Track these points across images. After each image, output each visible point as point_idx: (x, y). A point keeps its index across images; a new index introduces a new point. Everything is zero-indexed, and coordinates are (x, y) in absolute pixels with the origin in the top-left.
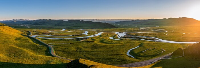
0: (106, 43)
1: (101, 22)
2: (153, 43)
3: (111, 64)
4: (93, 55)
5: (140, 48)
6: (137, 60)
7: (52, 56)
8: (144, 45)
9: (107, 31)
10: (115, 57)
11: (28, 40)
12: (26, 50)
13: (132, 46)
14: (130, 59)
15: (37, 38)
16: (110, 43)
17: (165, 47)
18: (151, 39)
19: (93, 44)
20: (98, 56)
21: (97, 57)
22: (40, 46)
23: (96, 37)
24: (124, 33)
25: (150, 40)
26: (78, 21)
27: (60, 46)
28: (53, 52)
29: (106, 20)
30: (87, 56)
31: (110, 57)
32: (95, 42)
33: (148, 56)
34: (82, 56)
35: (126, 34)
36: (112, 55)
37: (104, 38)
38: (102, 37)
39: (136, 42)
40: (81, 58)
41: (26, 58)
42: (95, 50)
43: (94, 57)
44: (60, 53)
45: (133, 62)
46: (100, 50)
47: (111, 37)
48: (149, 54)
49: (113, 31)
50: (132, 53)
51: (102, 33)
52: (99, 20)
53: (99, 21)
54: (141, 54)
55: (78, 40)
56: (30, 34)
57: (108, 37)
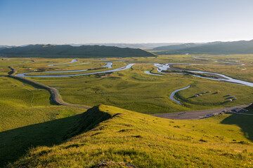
0: (139, 80)
1: (131, 47)
2: (215, 82)
3: (145, 113)
4: (120, 99)
5: (192, 89)
6: (185, 108)
7: (58, 104)
8: (198, 85)
9: (141, 62)
10: (151, 101)
11: (9, 83)
12: (8, 102)
13: (178, 85)
14: (175, 105)
15: (28, 78)
16: (146, 80)
17: (238, 93)
18: (212, 77)
19: (119, 82)
20: (127, 100)
21: (125, 102)
22: (35, 91)
23: (125, 71)
25: (209, 77)
26: (96, 47)
27: (69, 87)
28: (59, 98)
30: (112, 99)
31: (146, 101)
32: (123, 78)
33: (203, 104)
34: (104, 100)
35: (171, 66)
36: (148, 98)
37: (137, 72)
38: (133, 71)
39: (186, 79)
40: (103, 103)
41: (10, 115)
42: (123, 90)
43: (122, 102)
44: (70, 98)
45: (178, 110)
46: (131, 90)
47: (147, 70)
48: (206, 101)
49: (150, 61)
50: (177, 95)
52: (128, 44)
53: (129, 47)
54: (193, 100)
55: (98, 76)
56: (12, 72)
57: (143, 70)
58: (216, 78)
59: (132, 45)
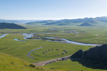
1: (9, 22)
2: (59, 43)
9: (14, 33)
18: (58, 40)
24: (32, 34)
29: (15, 20)
35: (34, 35)
37: (8, 40)
47: (17, 38)
49: (20, 32)
51: (7, 34)
52: (6, 20)
57: (13, 38)
58: (60, 41)
59: (9, 21)
